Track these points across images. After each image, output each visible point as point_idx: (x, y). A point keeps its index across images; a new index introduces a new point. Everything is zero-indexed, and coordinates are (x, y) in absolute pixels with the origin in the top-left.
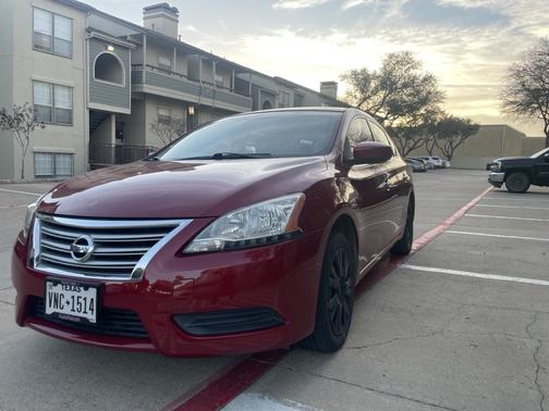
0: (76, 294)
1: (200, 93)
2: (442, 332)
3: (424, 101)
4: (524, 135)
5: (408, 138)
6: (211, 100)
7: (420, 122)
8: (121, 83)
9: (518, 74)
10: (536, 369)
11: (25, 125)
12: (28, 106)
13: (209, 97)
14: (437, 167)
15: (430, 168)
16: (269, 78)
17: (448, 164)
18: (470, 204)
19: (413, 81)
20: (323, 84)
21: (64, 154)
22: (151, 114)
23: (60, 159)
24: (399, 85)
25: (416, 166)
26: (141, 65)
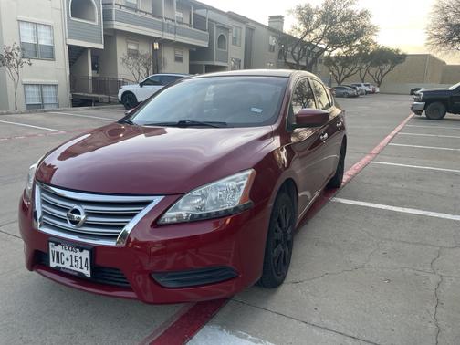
0: (74, 254)
1: (163, 28)
2: (363, 267)
3: (359, 34)
4: (444, 63)
5: (344, 66)
6: (173, 35)
7: (356, 52)
8: (94, 21)
9: (442, 10)
10: (435, 304)
11: (15, 62)
12: (16, 46)
13: (171, 32)
14: (367, 93)
15: (362, 94)
16: (223, 12)
17: (378, 90)
18: (394, 132)
19: (350, 16)
20: (272, 17)
21: (49, 85)
22: (122, 49)
23: (46, 90)
24: (338, 19)
25: (350, 92)
26: (111, 4)
